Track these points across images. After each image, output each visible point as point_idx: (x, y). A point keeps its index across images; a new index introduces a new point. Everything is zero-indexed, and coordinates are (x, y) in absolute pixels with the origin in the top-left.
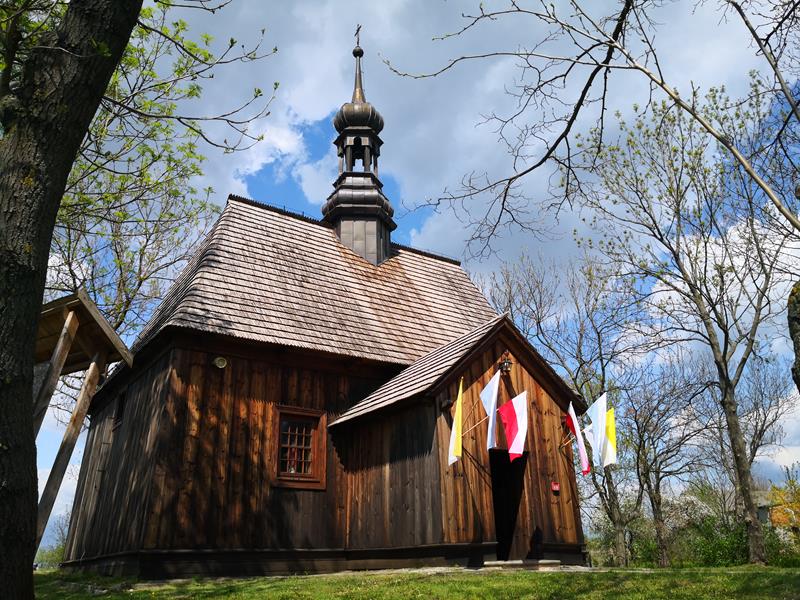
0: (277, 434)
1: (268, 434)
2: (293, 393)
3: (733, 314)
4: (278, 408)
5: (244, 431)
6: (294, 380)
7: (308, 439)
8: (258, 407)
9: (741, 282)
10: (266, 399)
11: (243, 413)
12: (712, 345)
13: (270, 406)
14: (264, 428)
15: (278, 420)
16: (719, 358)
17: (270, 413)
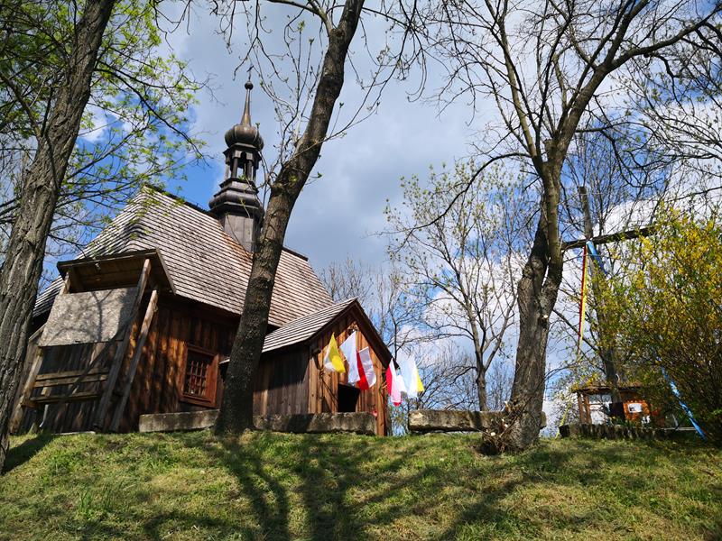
0: (185, 364)
1: (180, 363)
2: (198, 337)
3: (490, 321)
4: (187, 346)
5: (163, 360)
6: (199, 328)
7: (204, 371)
8: (174, 343)
9: (498, 298)
10: (180, 339)
11: (164, 347)
12: (474, 340)
13: (182, 344)
14: (177, 359)
15: (186, 354)
16: (479, 350)
17: (182, 349)
